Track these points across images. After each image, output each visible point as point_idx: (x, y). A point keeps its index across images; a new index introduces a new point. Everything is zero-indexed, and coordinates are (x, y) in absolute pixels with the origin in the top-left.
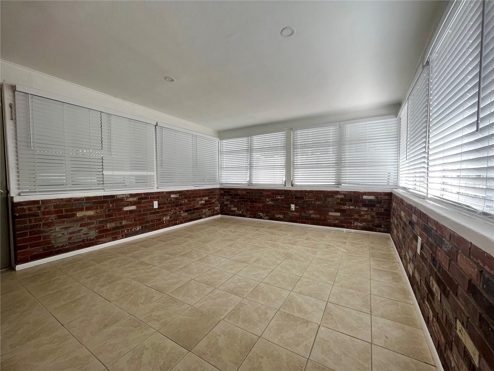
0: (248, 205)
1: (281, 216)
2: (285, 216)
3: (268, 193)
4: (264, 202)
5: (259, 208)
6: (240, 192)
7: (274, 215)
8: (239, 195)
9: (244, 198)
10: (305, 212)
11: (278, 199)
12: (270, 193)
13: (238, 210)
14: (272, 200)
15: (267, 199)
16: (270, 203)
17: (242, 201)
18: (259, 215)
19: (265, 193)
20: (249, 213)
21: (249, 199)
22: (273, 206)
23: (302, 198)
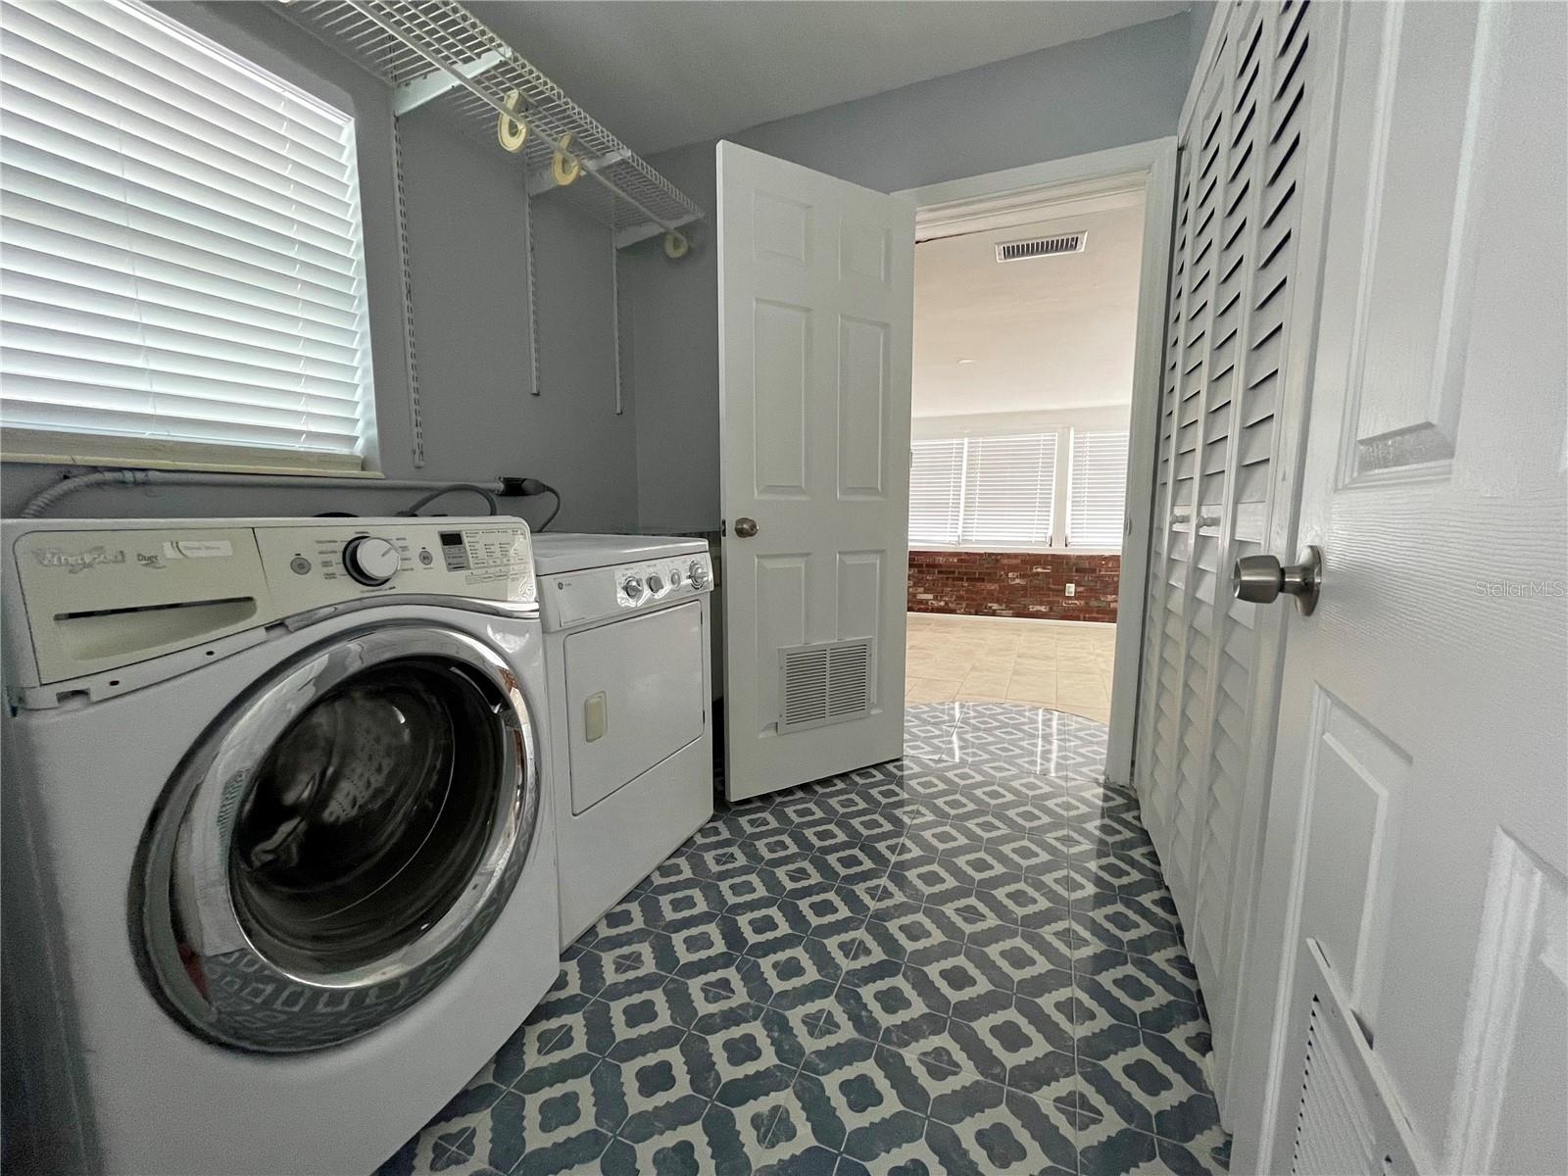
0: (963, 586)
1: (1043, 609)
2: (1051, 609)
3: (1014, 562)
4: (1003, 581)
5: (990, 592)
6: (941, 560)
7: (1025, 607)
8: (940, 566)
9: (954, 572)
10: (1097, 599)
11: (1038, 574)
12: (1018, 561)
13: (935, 598)
14: (1022, 577)
15: (1010, 575)
16: (1017, 581)
17: (947, 579)
18: (990, 607)
19: (1005, 561)
20: (964, 605)
21: (966, 574)
22: (1024, 588)
23: (1093, 571)
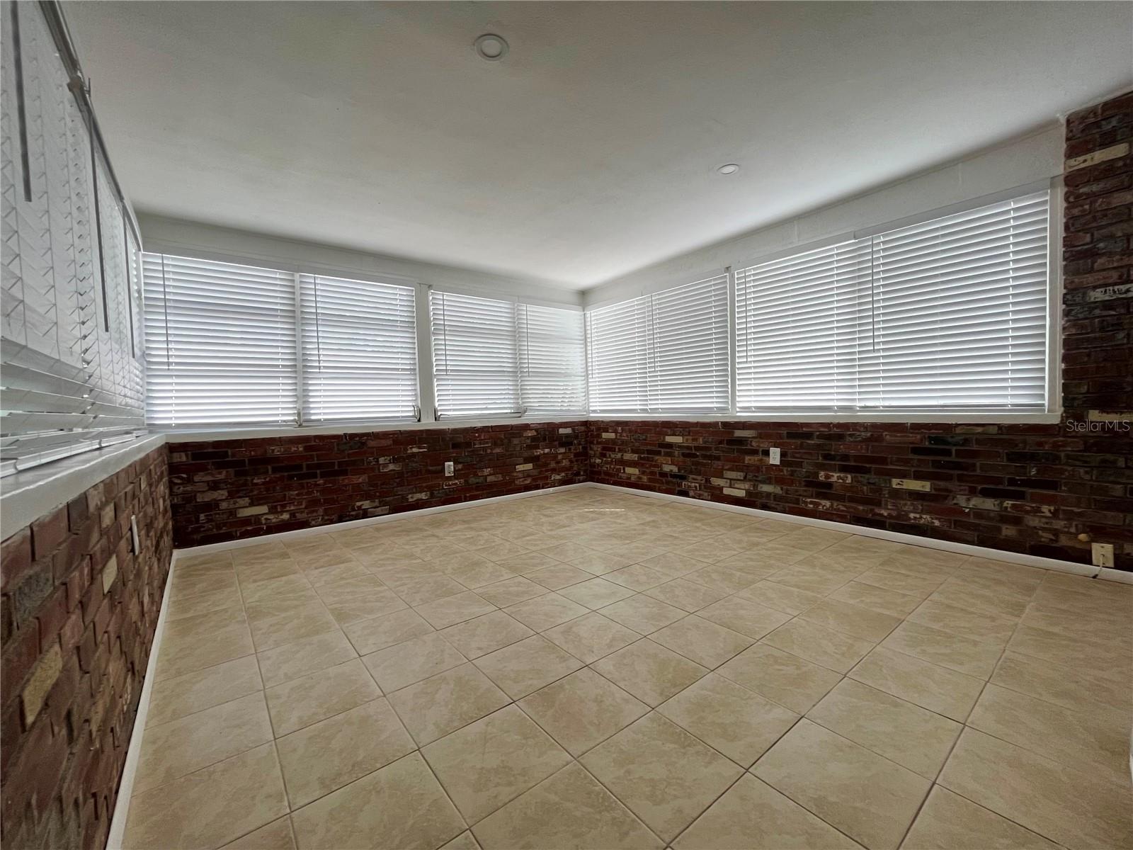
0: (316, 485)
1: (423, 496)
2: (432, 494)
4: (373, 469)
5: (357, 487)
6: (277, 451)
7: (404, 498)
8: (277, 459)
9: (299, 467)
10: (476, 475)
11: (414, 455)
13: (273, 510)
14: (395, 461)
15: (382, 460)
16: (391, 467)
17: (291, 477)
18: (359, 507)
19: (372, 443)
20: (321, 511)
21: (319, 466)
22: (400, 475)
23: (468, 444)
